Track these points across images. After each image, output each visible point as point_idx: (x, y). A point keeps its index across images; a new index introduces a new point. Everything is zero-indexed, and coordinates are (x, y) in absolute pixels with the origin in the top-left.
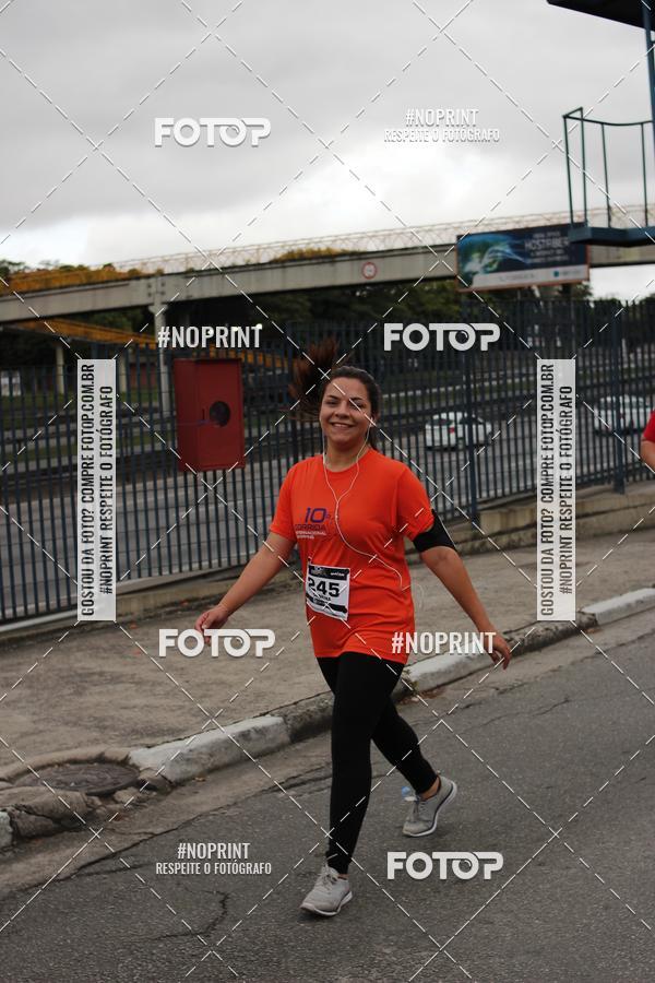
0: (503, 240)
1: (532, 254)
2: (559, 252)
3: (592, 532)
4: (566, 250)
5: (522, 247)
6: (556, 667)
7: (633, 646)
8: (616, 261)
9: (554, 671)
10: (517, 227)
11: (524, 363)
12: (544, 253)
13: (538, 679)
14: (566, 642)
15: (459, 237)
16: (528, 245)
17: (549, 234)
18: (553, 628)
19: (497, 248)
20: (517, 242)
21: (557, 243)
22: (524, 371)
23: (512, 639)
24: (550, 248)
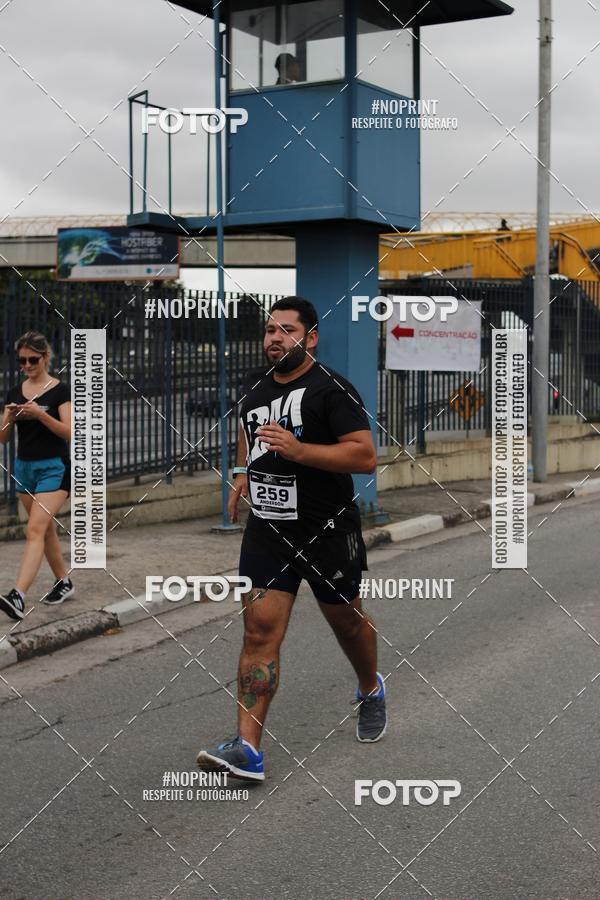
0: (102, 236)
1: (128, 251)
2: (152, 250)
3: (135, 520)
4: (159, 249)
5: (118, 243)
6: (60, 675)
7: (151, 652)
8: (204, 262)
9: (57, 681)
10: (116, 224)
11: (118, 352)
12: (139, 250)
13: (37, 692)
14: (80, 645)
15: (61, 230)
16: (125, 242)
17: (145, 233)
18: (68, 629)
20: (115, 239)
21: (151, 242)
22: (118, 360)
23: (19, 641)
24: (145, 247)
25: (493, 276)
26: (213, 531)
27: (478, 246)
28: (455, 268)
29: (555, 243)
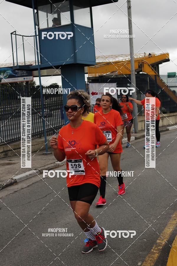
0: (10, 69)
1: (18, 73)
2: (25, 72)
7: (25, 189)
12: (21, 73)
14: (6, 188)
19: (8, 72)
26: (43, 154)
27: (118, 65)
28: (112, 72)
29: (141, 63)
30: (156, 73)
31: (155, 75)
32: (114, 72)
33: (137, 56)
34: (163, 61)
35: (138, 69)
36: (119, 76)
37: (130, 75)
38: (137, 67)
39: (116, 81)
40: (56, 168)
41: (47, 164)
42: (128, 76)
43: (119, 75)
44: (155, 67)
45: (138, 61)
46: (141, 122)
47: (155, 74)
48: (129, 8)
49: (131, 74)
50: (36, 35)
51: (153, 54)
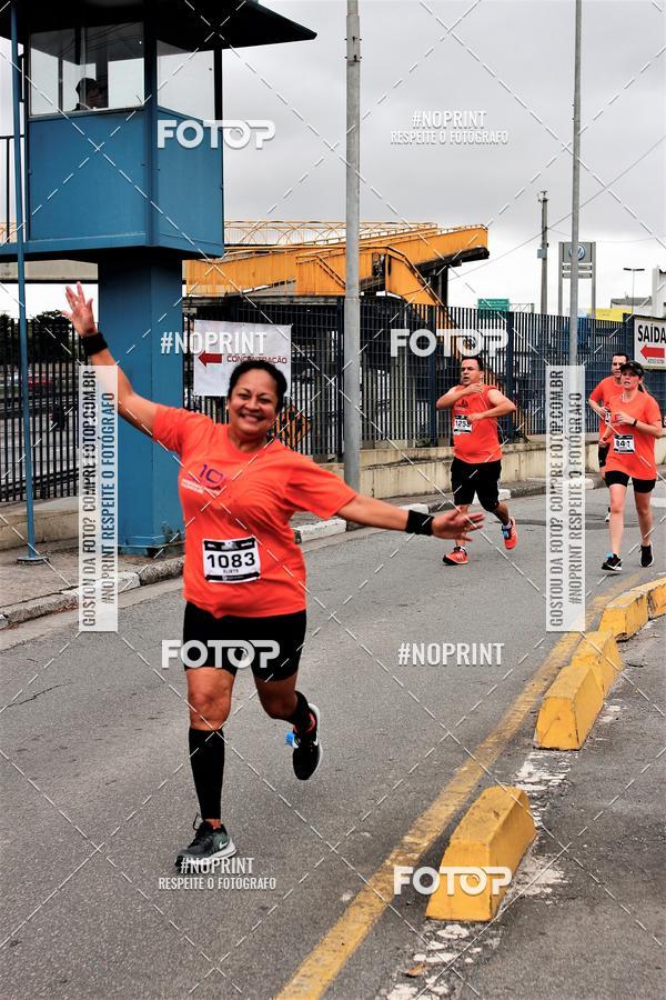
25: (317, 294)
26: (19, 562)
27: (300, 260)
28: (276, 284)
29: (382, 258)
30: (434, 299)
31: (430, 307)
32: (283, 283)
33: (367, 231)
34: (464, 256)
35: (369, 280)
36: (301, 302)
37: (341, 299)
38: (369, 274)
39: (289, 319)
40: (63, 611)
41: (33, 596)
42: (332, 302)
43: (298, 297)
44: (434, 274)
45: (374, 251)
46: (370, 472)
47: (432, 303)
48: (354, 61)
49: (344, 297)
50: (17, 136)
51: (428, 227)
